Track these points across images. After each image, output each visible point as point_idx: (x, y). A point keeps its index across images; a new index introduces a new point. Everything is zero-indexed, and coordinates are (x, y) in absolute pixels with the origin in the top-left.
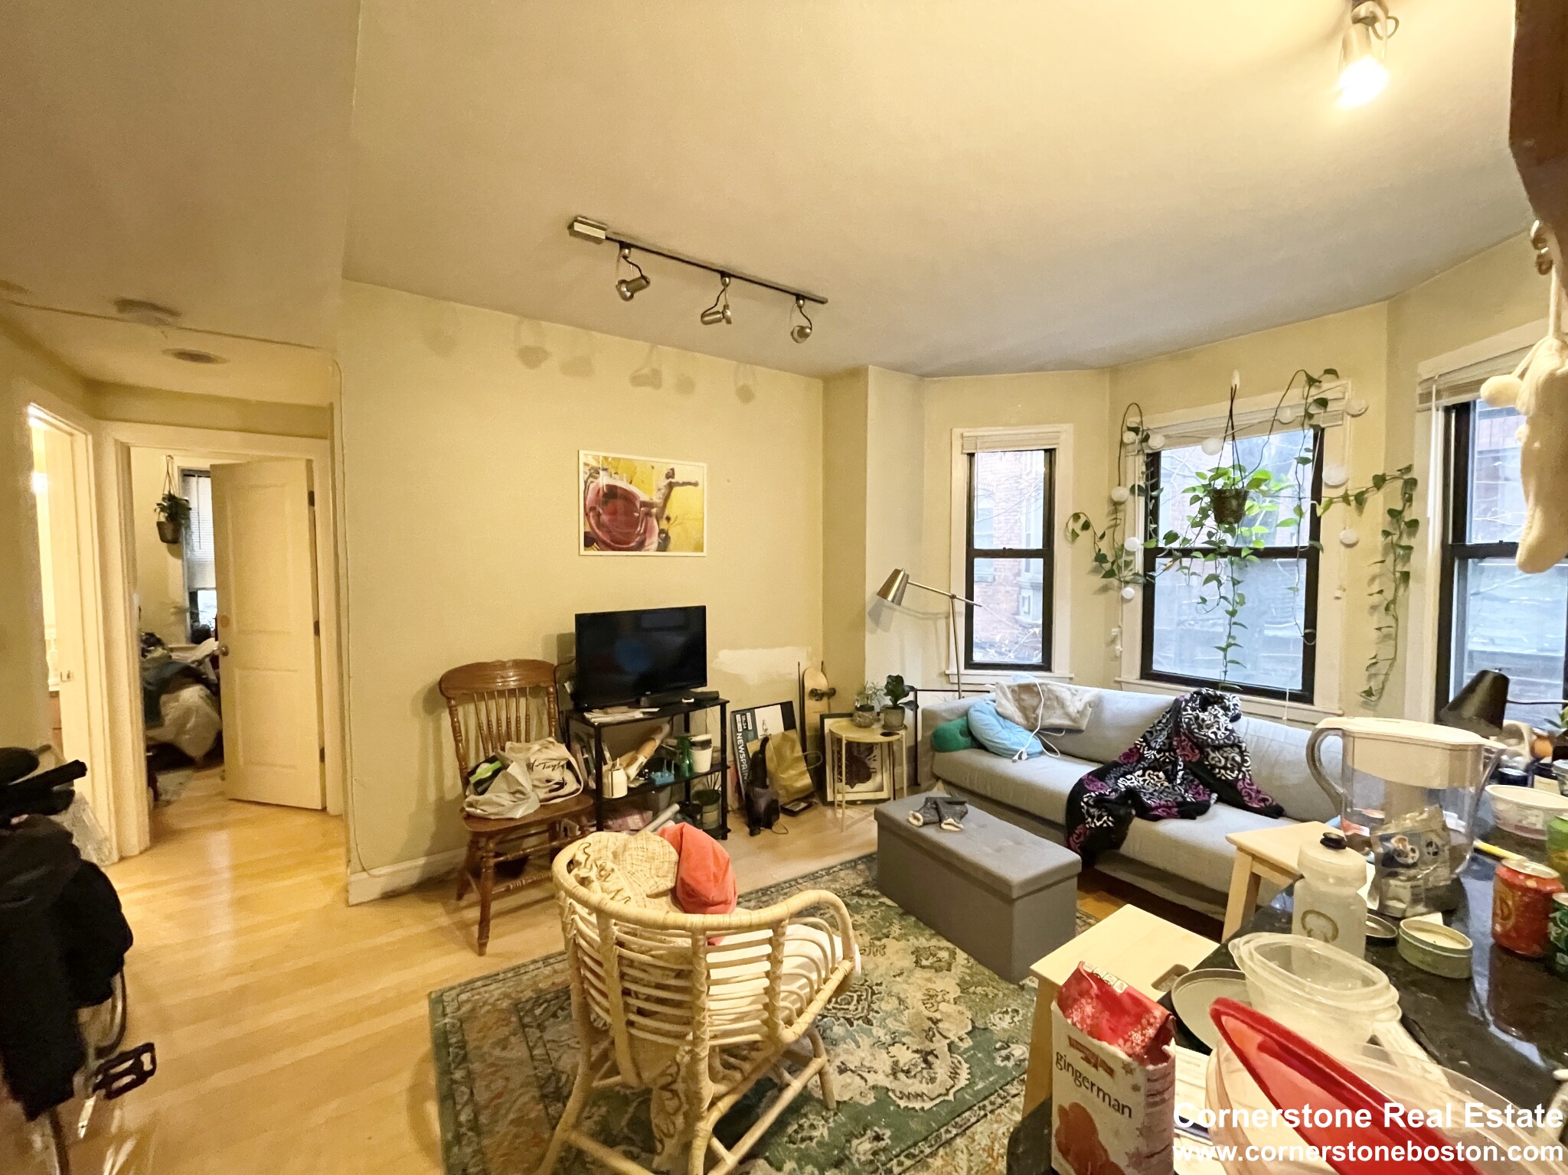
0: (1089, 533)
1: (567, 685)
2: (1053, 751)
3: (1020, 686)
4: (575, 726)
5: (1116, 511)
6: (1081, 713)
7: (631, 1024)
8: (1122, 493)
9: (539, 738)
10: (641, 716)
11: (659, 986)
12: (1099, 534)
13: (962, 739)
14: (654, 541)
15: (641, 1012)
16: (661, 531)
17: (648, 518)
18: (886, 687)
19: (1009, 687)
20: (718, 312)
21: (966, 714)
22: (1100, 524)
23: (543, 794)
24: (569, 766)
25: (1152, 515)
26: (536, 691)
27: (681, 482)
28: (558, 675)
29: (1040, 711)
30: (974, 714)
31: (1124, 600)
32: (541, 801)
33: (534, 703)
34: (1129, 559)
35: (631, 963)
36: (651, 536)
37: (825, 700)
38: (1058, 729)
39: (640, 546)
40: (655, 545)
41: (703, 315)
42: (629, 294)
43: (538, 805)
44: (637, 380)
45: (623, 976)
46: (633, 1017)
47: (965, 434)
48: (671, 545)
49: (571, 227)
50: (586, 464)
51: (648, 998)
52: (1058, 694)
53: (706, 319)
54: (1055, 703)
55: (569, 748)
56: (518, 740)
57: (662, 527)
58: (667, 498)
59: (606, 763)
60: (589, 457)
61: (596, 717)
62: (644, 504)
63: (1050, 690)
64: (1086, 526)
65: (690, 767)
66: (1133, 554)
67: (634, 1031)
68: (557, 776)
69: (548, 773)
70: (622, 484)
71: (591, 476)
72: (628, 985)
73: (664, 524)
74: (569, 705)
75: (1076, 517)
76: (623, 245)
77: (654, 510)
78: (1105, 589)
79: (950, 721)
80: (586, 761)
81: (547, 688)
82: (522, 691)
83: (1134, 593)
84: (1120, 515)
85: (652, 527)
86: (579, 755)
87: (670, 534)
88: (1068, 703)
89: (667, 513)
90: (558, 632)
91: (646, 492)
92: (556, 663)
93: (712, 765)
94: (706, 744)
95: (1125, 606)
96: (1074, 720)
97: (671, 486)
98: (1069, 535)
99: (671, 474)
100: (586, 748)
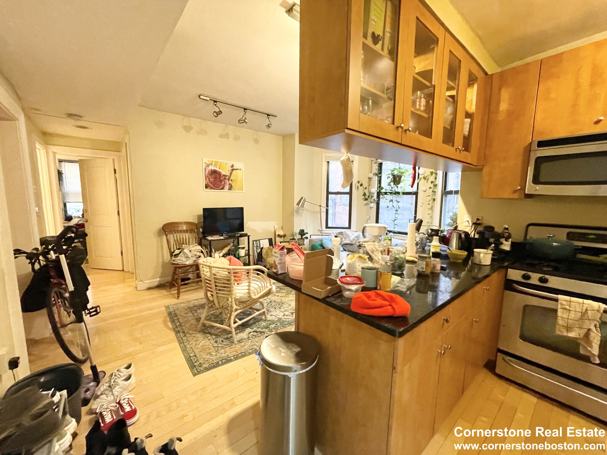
0: (362, 187)
1: (201, 229)
2: (346, 251)
3: (339, 233)
4: (204, 242)
5: (370, 181)
6: (354, 240)
7: (217, 293)
8: (371, 175)
9: (192, 244)
10: (223, 238)
11: (223, 283)
12: (365, 187)
13: (320, 247)
14: (227, 187)
15: (219, 290)
16: (229, 184)
17: (225, 180)
18: (299, 232)
19: (336, 233)
20: (243, 120)
21: (321, 240)
22: (365, 185)
23: (194, 259)
24: (202, 252)
25: (380, 182)
26: (191, 231)
27: (235, 169)
28: (198, 226)
29: (343, 239)
30: (324, 240)
31: (371, 208)
32: (194, 261)
33: (190, 235)
34: (372, 195)
35: (217, 279)
36: (226, 185)
37: (282, 238)
38: (347, 244)
39: (223, 188)
40: (228, 189)
41: (239, 121)
42: (216, 115)
43: (193, 262)
44: (221, 136)
45: (215, 282)
46: (218, 292)
47: (326, 156)
48: (232, 189)
49: (199, 96)
50: (205, 163)
51: (221, 287)
52: (348, 234)
53: (240, 122)
54: (347, 237)
55: (201, 247)
56: (186, 244)
57: (230, 183)
58: (231, 174)
59: (213, 252)
60: (206, 160)
61: (210, 238)
62: (224, 175)
63: (346, 234)
64: (361, 185)
65: (238, 254)
66: (373, 193)
67: (218, 295)
68: (198, 254)
69: (196, 253)
70: (217, 169)
71: (207, 166)
72: (216, 284)
73: (230, 182)
74: (201, 236)
75: (359, 182)
76: (215, 101)
77: (227, 177)
78: (367, 204)
79: (317, 242)
80: (207, 251)
81: (195, 230)
82: (187, 231)
83: (374, 205)
84: (371, 182)
85: (227, 183)
86: (205, 250)
87: (232, 185)
88: (350, 237)
89: (232, 178)
90: (198, 214)
91: (225, 172)
92: (197, 223)
93: (245, 255)
94: (243, 248)
95: (372, 209)
96: (351, 241)
97: (233, 170)
98: (356, 188)
99: (232, 166)
100: (206, 247)
